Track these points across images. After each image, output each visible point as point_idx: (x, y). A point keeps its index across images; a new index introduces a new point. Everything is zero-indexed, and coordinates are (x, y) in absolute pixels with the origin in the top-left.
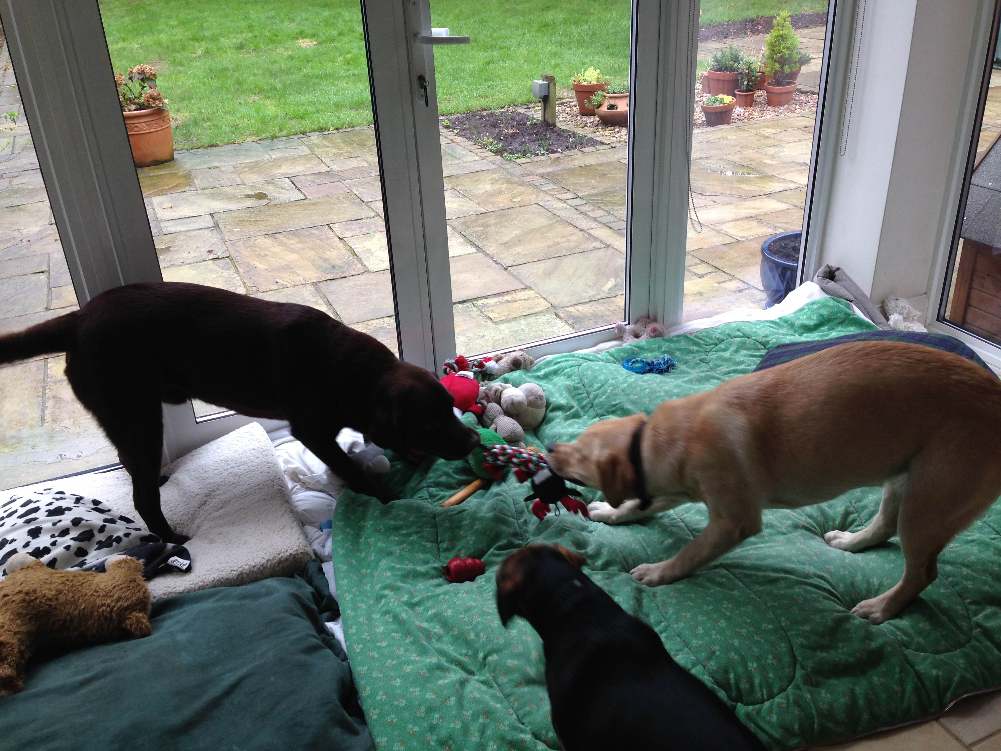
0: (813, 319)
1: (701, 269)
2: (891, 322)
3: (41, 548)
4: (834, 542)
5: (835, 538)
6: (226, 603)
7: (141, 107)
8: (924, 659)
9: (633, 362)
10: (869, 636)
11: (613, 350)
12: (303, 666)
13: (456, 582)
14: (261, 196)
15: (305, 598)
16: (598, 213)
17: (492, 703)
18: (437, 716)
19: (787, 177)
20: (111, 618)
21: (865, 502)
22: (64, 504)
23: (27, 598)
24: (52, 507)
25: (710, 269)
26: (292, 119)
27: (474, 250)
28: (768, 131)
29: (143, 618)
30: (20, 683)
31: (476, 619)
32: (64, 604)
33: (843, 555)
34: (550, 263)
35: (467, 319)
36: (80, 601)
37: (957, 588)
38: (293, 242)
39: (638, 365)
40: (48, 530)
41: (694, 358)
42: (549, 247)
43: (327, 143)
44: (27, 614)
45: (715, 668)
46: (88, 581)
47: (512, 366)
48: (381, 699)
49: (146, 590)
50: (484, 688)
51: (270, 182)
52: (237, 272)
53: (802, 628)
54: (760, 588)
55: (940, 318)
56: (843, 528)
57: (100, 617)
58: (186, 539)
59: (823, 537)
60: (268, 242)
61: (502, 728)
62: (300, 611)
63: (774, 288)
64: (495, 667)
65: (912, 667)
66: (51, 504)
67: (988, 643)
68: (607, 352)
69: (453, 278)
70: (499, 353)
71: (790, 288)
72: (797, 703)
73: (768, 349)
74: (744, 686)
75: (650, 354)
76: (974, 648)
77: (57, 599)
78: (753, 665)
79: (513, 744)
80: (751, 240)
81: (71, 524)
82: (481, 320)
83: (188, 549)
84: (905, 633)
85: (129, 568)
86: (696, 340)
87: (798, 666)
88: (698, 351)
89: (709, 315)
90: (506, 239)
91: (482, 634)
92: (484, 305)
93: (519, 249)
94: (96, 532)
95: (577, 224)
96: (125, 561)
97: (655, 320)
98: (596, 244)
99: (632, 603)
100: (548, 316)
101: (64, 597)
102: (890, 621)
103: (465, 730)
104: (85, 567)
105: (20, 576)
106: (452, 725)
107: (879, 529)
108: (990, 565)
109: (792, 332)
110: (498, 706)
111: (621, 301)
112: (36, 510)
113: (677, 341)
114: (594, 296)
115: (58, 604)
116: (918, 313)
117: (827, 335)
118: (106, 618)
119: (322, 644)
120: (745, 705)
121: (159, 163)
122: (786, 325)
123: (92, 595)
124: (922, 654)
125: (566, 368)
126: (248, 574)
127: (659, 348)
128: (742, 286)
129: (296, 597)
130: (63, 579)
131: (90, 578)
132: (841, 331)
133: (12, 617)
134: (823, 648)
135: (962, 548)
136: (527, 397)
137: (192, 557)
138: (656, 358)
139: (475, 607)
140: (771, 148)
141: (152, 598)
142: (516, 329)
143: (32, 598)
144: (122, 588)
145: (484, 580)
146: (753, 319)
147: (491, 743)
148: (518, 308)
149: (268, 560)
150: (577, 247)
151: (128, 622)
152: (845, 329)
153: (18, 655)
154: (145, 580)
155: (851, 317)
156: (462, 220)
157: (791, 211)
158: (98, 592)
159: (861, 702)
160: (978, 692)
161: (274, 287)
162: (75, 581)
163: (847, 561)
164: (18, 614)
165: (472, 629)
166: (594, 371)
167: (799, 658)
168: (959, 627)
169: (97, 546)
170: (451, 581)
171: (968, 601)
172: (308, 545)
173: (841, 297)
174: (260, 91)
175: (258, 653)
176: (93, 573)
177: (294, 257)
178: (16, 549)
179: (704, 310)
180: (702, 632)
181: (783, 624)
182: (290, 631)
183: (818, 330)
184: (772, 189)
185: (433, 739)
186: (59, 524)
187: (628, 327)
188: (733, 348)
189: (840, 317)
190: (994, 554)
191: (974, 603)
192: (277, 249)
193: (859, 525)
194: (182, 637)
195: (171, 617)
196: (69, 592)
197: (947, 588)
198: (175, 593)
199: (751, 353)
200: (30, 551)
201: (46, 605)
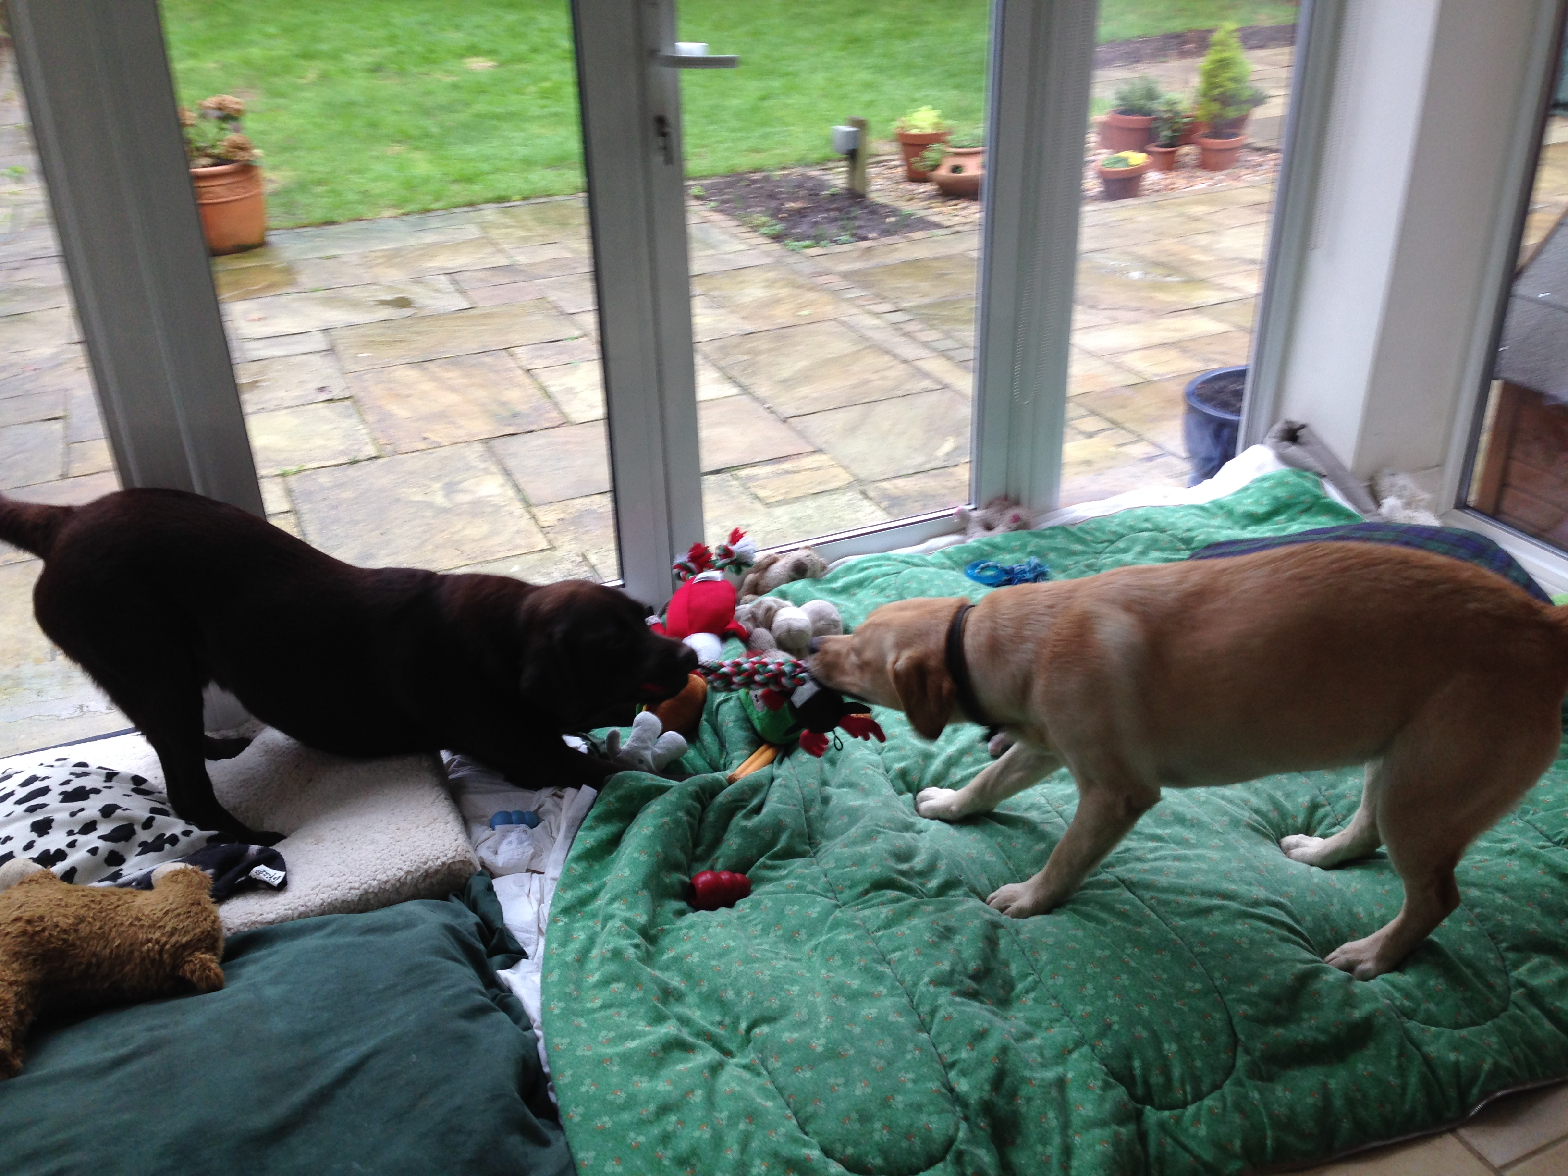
0: (1262, 504)
1: (1091, 424)
2: (1384, 510)
3: (52, 852)
4: (1295, 852)
5: (1297, 846)
6: (341, 940)
7: (220, 160)
8: (1437, 1036)
9: (983, 569)
10: (1349, 1001)
11: (951, 549)
12: (462, 1038)
13: (706, 910)
14: (403, 303)
15: (466, 933)
16: (931, 335)
17: (759, 1100)
18: (673, 1118)
19: (1229, 281)
20: (161, 960)
21: (1342, 788)
22: (87, 783)
23: (29, 928)
24: (69, 788)
25: (1104, 425)
26: (454, 181)
27: (735, 390)
28: (1199, 210)
29: (211, 961)
30: (18, 1062)
31: (737, 968)
32: (86, 939)
33: (1309, 872)
34: (855, 413)
35: (723, 498)
36: (113, 934)
37: (1488, 925)
38: (453, 375)
39: (989, 573)
40: (63, 824)
41: (1077, 562)
42: (854, 387)
43: (507, 220)
44: (29, 954)
45: (1110, 1051)
46: (126, 902)
47: (792, 573)
48: (588, 1092)
49: (217, 918)
50: (747, 1075)
51: (418, 281)
52: (363, 421)
53: (1246, 989)
54: (1182, 923)
55: (1461, 505)
56: (1308, 831)
57: (143, 960)
58: (279, 837)
59: (1279, 843)
60: (412, 374)
61: (775, 1139)
62: (458, 953)
63: (1203, 455)
64: (763, 1043)
65: (1418, 1048)
66: (67, 782)
67: (1535, 1011)
68: (942, 552)
69: (704, 433)
70: (772, 552)
71: (1228, 454)
72: (1238, 1107)
73: (1193, 549)
74: (1156, 1079)
75: (1008, 557)
76: (1515, 1020)
77: (76, 931)
78: (1170, 1048)
79: (791, 1164)
80: (1168, 380)
81: (99, 814)
82: (745, 500)
83: (282, 854)
84: (1407, 995)
85: (190, 884)
86: (1081, 534)
87: (1240, 1049)
88: (1083, 553)
89: (1102, 496)
90: (786, 374)
91: (745, 992)
92: (751, 478)
93: (805, 390)
94: (138, 828)
95: (897, 351)
96: (183, 872)
97: (1017, 503)
98: (927, 384)
99: (981, 945)
100: (849, 495)
101: (88, 928)
102: (1385, 976)
103: (718, 1141)
104: (120, 881)
105: (18, 895)
106: (697, 1134)
107: (1362, 831)
108: (1538, 889)
109: (1229, 523)
110: (769, 1104)
111: (964, 474)
112: (45, 791)
113: (1051, 537)
114: (921, 465)
115: (79, 938)
116: (1426, 496)
117: (1283, 529)
118: (153, 961)
119: (493, 1005)
120: (1157, 1109)
121: (244, 249)
122: (1220, 512)
123: (131, 924)
124: (1433, 1029)
125: (877, 578)
126: (376, 894)
127: (1023, 547)
128: (1154, 451)
129: (452, 931)
130: (86, 900)
131: (128, 898)
132: (1306, 523)
133: (5, 958)
134: (1279, 1021)
135: (1493, 862)
136: (814, 622)
137: (288, 866)
138: (1017, 562)
139: (734, 949)
140: (1202, 236)
141: (225, 930)
142: (799, 515)
143: (37, 929)
144: (179, 915)
145: (748, 905)
146: (1170, 502)
147: (757, 1162)
148: (803, 482)
149: (408, 873)
150: (896, 388)
151: (187, 967)
152: (1315, 520)
153: (15, 1018)
154: (214, 903)
155: (1323, 501)
156: (717, 344)
157: (1231, 335)
158: (140, 920)
159: (1338, 1102)
160: (1521, 1088)
161: (421, 446)
162: (105, 902)
163: (1316, 880)
164: (15, 953)
165: (731, 985)
166: (921, 582)
167: (1242, 1037)
168: (1491, 987)
169: (139, 849)
170: (696, 908)
171: (1504, 945)
172: (470, 849)
173: (1307, 470)
174: (403, 138)
175: (392, 1018)
176: (134, 890)
177: (451, 398)
178: (12, 852)
179: (1094, 488)
180: (1092, 992)
181: (1218, 983)
182: (443, 984)
183: (1270, 522)
184: (1201, 301)
185: (667, 1155)
186: (80, 814)
187: (975, 514)
188: (1138, 548)
189: (1303, 502)
190: (1545, 873)
191: (1514, 948)
192: (427, 386)
193: (1335, 825)
194: (272, 992)
195: (255, 961)
196: (94, 920)
197: (1472, 923)
198: (262, 923)
199: (1165, 555)
200: (35, 855)
201: (58, 939)
